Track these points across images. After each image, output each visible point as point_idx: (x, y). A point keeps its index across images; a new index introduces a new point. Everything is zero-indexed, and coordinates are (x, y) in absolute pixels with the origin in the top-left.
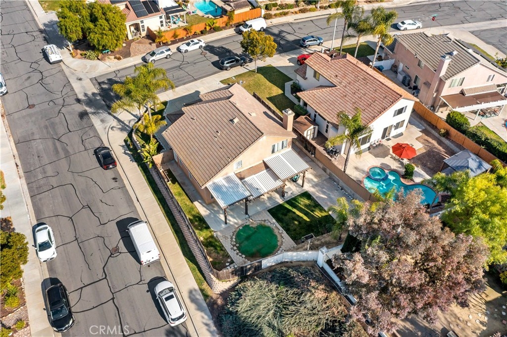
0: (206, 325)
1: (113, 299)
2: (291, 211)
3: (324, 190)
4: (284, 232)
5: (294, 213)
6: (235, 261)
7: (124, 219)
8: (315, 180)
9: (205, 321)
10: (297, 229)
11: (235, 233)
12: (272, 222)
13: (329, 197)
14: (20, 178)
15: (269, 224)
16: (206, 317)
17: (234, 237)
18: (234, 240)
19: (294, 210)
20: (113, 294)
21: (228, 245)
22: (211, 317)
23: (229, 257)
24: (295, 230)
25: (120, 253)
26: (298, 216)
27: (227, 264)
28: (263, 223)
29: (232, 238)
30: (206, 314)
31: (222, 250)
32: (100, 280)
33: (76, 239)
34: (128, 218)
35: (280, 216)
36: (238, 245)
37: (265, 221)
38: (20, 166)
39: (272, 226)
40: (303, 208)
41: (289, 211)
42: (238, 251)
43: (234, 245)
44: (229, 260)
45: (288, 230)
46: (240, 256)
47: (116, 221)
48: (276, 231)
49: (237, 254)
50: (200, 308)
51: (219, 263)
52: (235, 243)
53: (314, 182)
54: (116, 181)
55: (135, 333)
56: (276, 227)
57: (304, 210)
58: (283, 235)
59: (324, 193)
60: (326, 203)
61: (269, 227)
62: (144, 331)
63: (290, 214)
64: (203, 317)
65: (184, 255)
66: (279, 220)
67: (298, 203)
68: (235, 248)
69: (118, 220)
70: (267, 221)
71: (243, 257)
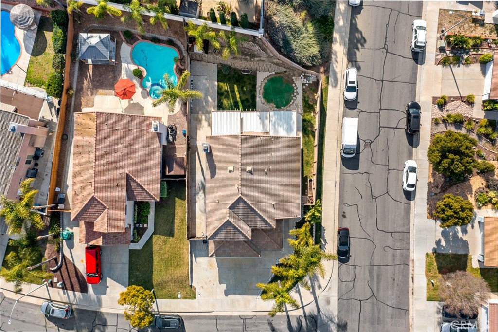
0: (336, 61)
1: (380, 109)
2: (241, 101)
3: (204, 104)
4: (257, 86)
5: (240, 97)
6: (301, 84)
7: (352, 170)
8: (204, 117)
9: (336, 64)
10: (247, 83)
11: (288, 106)
12: (259, 99)
13: (206, 96)
14: (413, 260)
15: (262, 99)
16: (334, 66)
17: (291, 103)
18: (292, 101)
19: (238, 100)
20: (379, 113)
21: (299, 99)
22: (331, 64)
23: (303, 90)
24: (250, 84)
25: (364, 141)
26: (239, 94)
27: (307, 85)
28: (265, 103)
29: (293, 103)
30: (333, 67)
31: (305, 97)
32: (384, 127)
33: (389, 170)
34: (349, 169)
35: (251, 101)
36: (292, 96)
37: (263, 104)
38: (411, 275)
39: (262, 97)
40: (231, 98)
41: (242, 102)
42: (295, 91)
43: (295, 96)
44: (304, 87)
45: (254, 86)
46: (296, 86)
47: (358, 171)
48: (261, 92)
49: (297, 88)
50: (335, 73)
51: (311, 89)
52: (293, 98)
53: (206, 117)
54: (344, 212)
55: (376, 80)
56: (259, 94)
57: (232, 96)
58: (260, 85)
59: (207, 102)
60: (213, 92)
61: (264, 97)
62: (371, 78)
63: (244, 98)
64: (336, 66)
65: (326, 115)
66: (254, 97)
67: (231, 105)
68: (295, 94)
69: (356, 171)
70: (263, 102)
71: (295, 84)
